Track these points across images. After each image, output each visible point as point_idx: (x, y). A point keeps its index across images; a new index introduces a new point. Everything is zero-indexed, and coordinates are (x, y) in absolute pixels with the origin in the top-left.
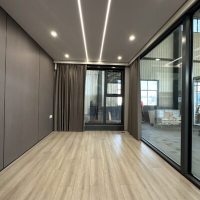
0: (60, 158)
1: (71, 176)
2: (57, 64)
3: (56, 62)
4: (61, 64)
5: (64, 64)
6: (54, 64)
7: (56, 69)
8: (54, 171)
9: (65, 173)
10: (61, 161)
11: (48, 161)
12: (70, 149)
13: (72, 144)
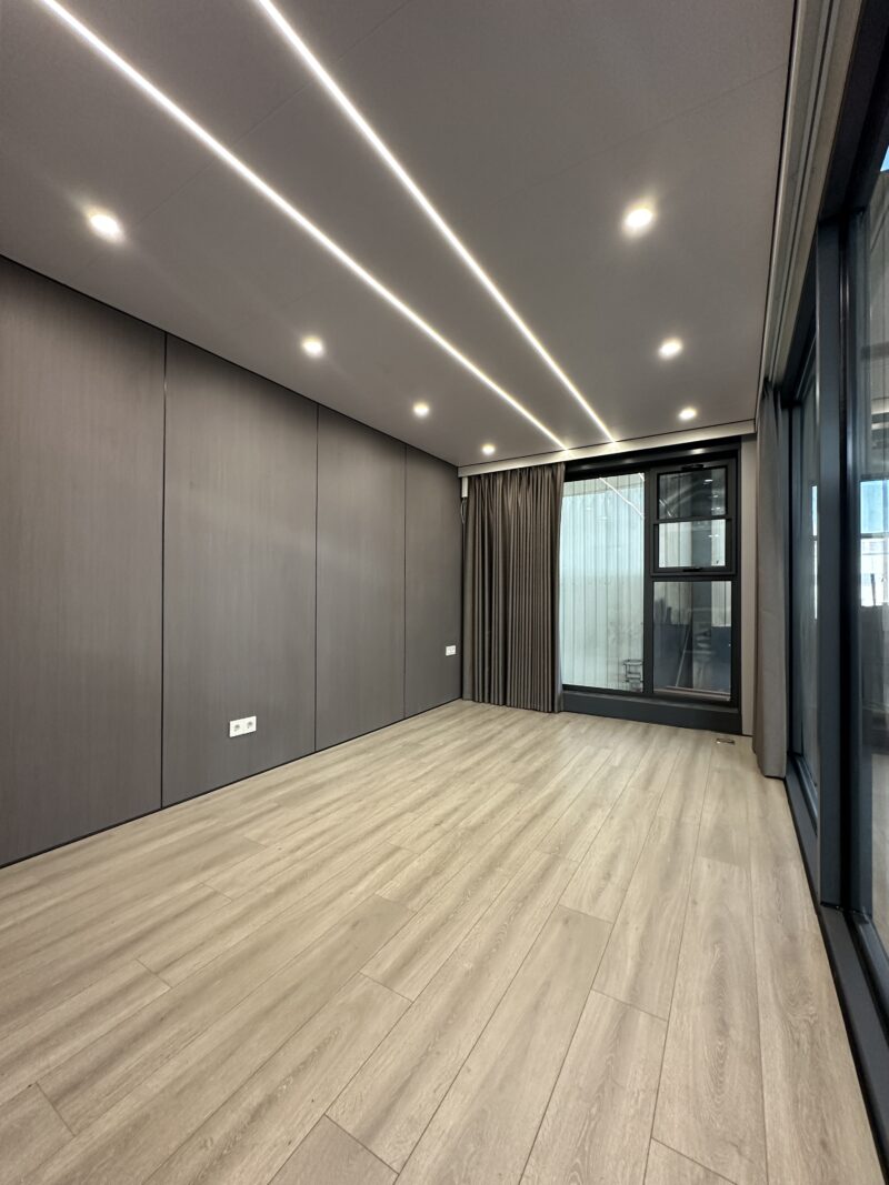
0: (431, 762)
1: (429, 798)
2: (470, 478)
3: (465, 473)
4: (479, 476)
5: (488, 475)
6: (461, 479)
7: (465, 494)
8: (400, 780)
9: (420, 791)
10: (430, 768)
11: (403, 760)
12: (470, 750)
13: (491, 738)
